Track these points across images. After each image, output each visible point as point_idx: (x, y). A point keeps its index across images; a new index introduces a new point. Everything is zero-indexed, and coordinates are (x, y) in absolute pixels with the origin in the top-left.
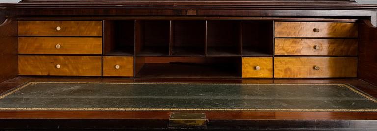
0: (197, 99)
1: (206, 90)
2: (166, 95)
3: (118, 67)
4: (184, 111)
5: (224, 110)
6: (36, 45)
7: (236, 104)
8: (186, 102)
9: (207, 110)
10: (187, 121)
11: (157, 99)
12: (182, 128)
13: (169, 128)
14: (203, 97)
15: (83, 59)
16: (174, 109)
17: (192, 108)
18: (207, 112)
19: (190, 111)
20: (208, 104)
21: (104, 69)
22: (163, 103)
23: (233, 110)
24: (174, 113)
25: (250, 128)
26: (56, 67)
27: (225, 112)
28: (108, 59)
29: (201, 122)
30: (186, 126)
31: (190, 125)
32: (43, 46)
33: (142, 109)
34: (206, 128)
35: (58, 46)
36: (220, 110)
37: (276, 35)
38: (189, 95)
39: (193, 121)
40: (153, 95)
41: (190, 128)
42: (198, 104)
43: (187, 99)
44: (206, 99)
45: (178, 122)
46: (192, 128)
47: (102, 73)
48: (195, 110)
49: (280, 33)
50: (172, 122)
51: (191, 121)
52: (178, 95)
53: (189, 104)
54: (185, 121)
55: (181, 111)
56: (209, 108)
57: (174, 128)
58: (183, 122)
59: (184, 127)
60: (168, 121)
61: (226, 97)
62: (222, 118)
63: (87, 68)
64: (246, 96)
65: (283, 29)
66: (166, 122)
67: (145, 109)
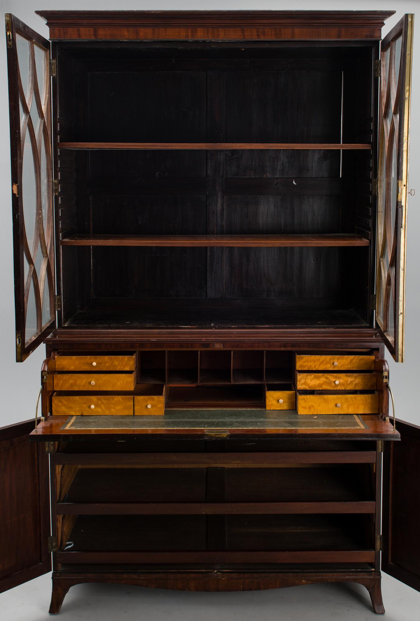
0: (223, 422)
1: (231, 415)
2: (199, 418)
3: (149, 406)
4: (214, 429)
5: (241, 428)
6: (71, 381)
7: (252, 425)
8: (215, 424)
9: (230, 428)
10: (216, 434)
11: (192, 422)
12: (213, 439)
13: (205, 439)
14: (227, 420)
15: (115, 399)
16: (207, 428)
17: (219, 427)
18: (229, 430)
19: (218, 429)
20: (231, 424)
21: (135, 408)
22: (199, 424)
23: (248, 428)
24: (207, 430)
25: (256, 439)
26: (90, 407)
27: (242, 429)
28: (140, 398)
29: (225, 435)
30: (216, 438)
31: (218, 437)
32: (78, 382)
33: (185, 428)
34: (228, 439)
35: (93, 383)
36: (239, 428)
37: (298, 368)
38: (216, 419)
39: (220, 434)
40: (189, 418)
41: (218, 439)
42: (224, 424)
43: (215, 422)
44: (230, 422)
45: (211, 435)
46: (220, 439)
47: (134, 412)
48: (221, 428)
49: (301, 366)
50: (207, 435)
51: (219, 435)
52: (208, 418)
53: (217, 425)
54: (215, 434)
55: (211, 429)
56: (231, 427)
57: (208, 439)
58: (214, 435)
59: (215, 438)
60: (204, 435)
61: (246, 420)
62: (238, 433)
63: (120, 408)
64: (262, 419)
65: (304, 362)
66: (203, 435)
67: (186, 428)
